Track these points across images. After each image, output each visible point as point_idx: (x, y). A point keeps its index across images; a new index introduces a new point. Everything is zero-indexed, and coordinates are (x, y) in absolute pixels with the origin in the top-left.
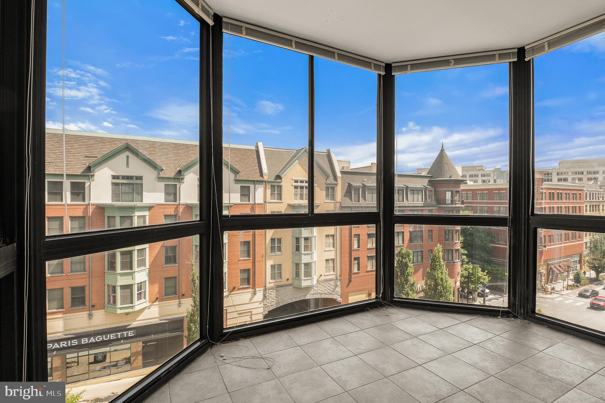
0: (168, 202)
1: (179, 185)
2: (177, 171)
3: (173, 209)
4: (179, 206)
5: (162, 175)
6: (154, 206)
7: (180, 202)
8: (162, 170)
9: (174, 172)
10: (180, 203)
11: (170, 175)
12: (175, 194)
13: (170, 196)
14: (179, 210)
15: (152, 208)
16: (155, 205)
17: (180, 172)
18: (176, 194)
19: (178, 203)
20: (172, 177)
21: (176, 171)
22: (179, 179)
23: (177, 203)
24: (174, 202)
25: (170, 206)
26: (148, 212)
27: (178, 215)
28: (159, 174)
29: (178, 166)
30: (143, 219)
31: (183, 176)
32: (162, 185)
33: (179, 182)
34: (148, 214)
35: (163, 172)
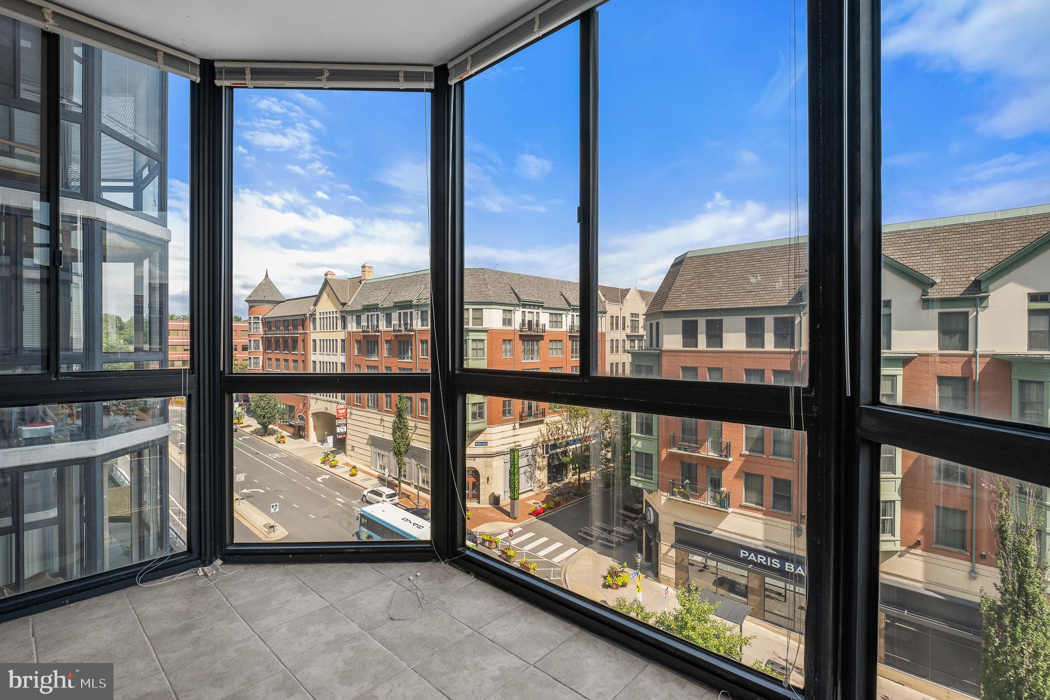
0: (947, 350)
1: (975, 313)
2: (971, 282)
3: (960, 365)
4: (973, 359)
5: (933, 293)
6: (915, 357)
7: (978, 350)
8: (933, 284)
9: (962, 286)
10: (976, 352)
11: (951, 293)
12: (965, 333)
13: (951, 338)
14: (974, 367)
15: (911, 361)
16: (917, 355)
17: (977, 284)
18: (968, 332)
19: (972, 352)
20: (956, 296)
21: (967, 282)
22: (975, 299)
23: (970, 352)
24: (962, 350)
25: (952, 358)
26: (902, 369)
27: (970, 379)
28: (925, 293)
29: (973, 272)
30: (890, 382)
31: (984, 292)
32: (933, 314)
33: (975, 306)
34: (901, 372)
35: (935, 287)
